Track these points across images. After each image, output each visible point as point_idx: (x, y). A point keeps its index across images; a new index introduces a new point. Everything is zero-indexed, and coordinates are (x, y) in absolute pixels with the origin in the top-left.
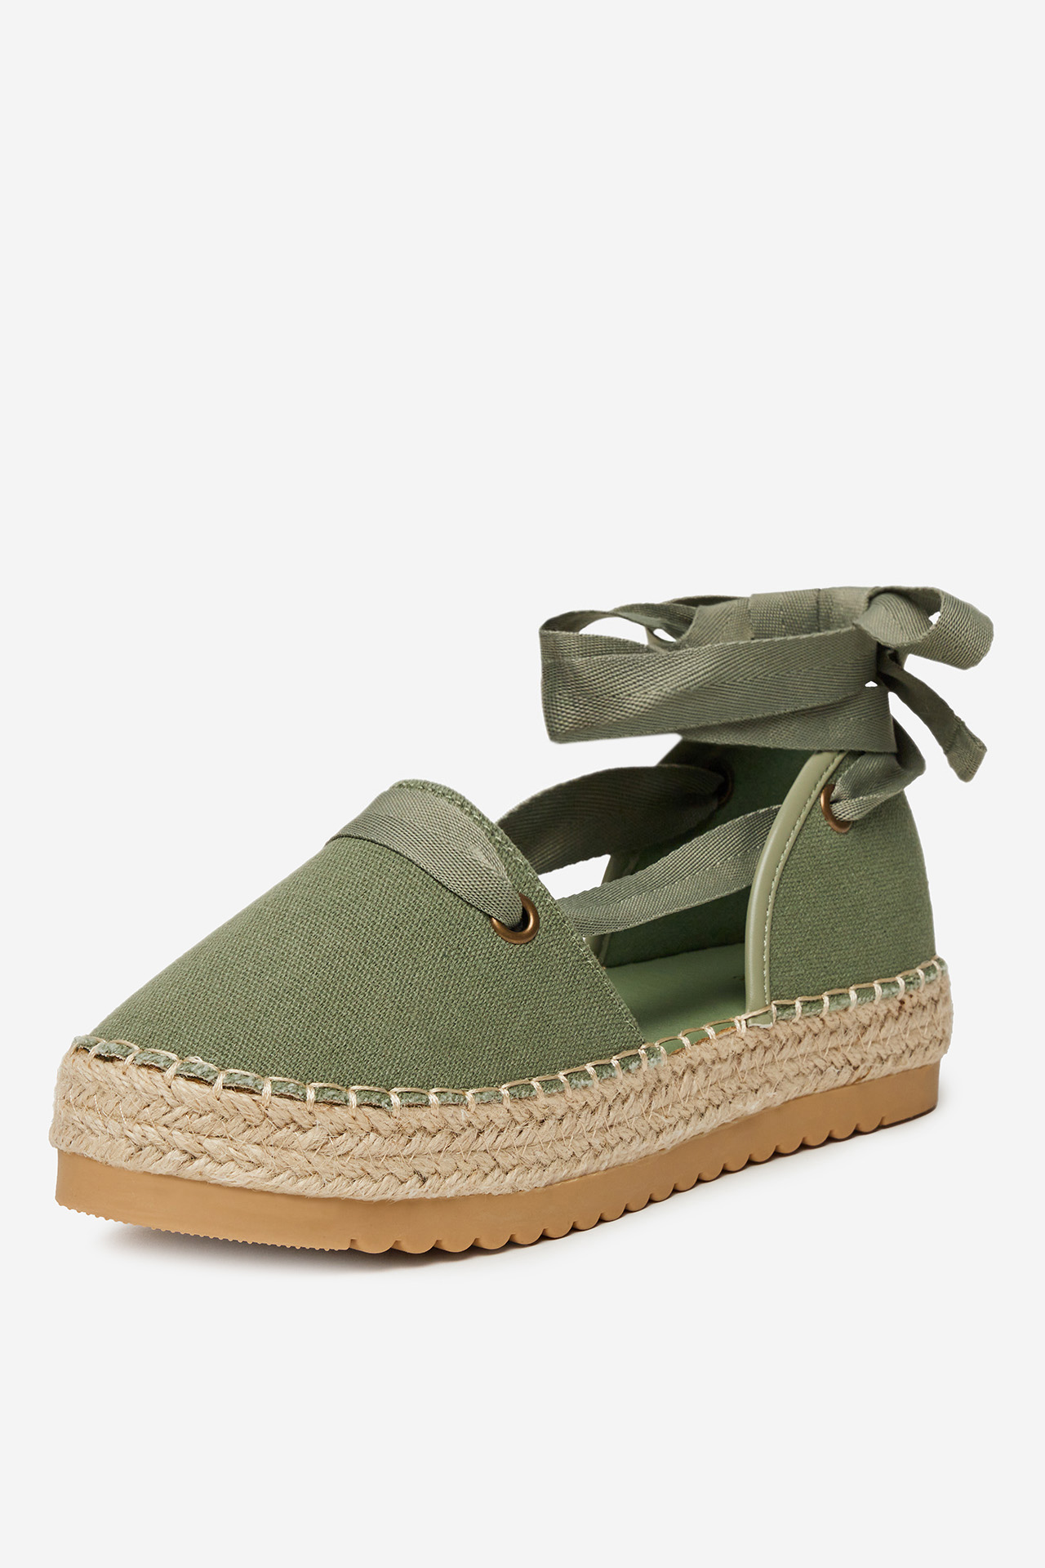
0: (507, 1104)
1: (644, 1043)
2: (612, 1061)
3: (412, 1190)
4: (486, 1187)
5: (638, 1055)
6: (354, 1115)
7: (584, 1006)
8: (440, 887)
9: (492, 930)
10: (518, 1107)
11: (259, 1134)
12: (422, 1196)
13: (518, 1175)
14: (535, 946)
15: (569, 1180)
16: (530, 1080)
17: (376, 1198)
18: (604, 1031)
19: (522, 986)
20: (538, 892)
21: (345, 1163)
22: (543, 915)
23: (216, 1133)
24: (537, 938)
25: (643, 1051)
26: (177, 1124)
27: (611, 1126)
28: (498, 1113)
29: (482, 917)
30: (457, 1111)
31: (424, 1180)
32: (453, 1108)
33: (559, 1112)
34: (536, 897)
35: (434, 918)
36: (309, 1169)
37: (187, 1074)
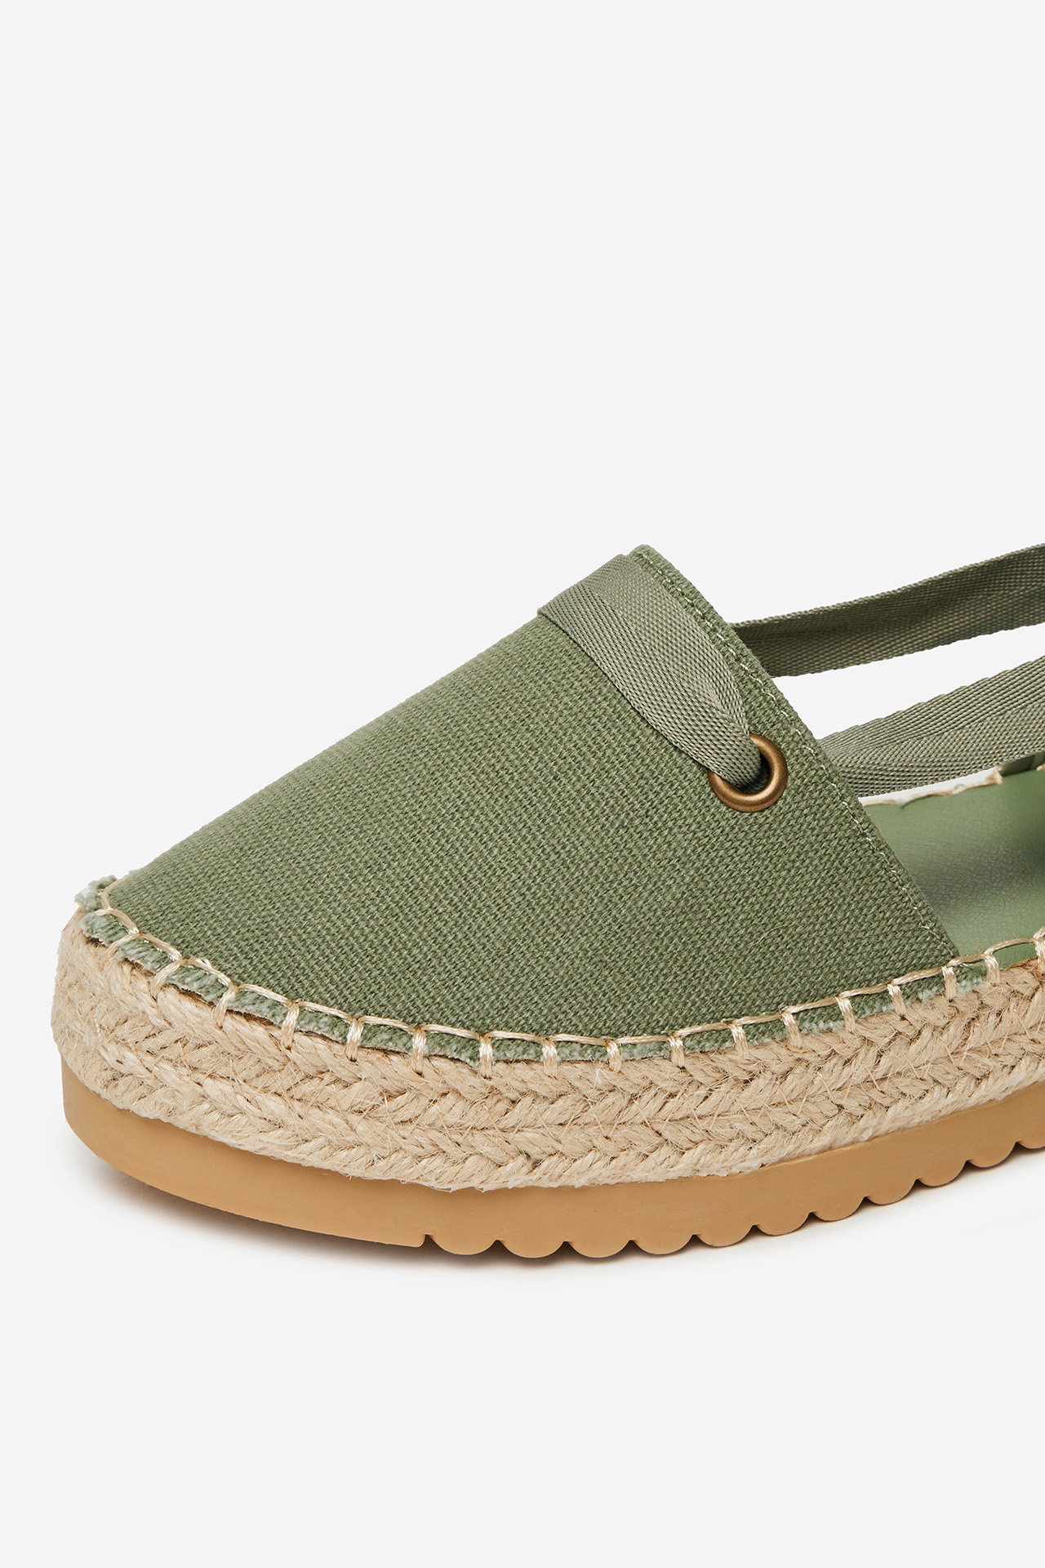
0: (679, 1059)
1: (953, 957)
2: (890, 987)
3: (515, 1175)
4: (641, 1172)
5: (940, 976)
6: (419, 1069)
7: (849, 904)
8: (639, 719)
9: (708, 789)
10: (699, 1064)
11: (282, 1081)
12: (531, 1184)
13: (702, 1154)
14: (776, 816)
15: (798, 1158)
16: (728, 1023)
17: (454, 1187)
18: (882, 942)
19: (744, 876)
20: (793, 736)
21: (406, 1134)
22: (794, 768)
23: (221, 1072)
24: (780, 803)
25: (951, 970)
26: (165, 1053)
27: (883, 1079)
28: (664, 1073)
29: (695, 768)
30: (588, 1070)
31: (536, 1164)
32: (582, 1066)
33: (779, 1068)
34: (788, 743)
35: (618, 766)
36: (351, 1138)
37: (181, 987)
